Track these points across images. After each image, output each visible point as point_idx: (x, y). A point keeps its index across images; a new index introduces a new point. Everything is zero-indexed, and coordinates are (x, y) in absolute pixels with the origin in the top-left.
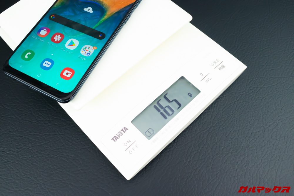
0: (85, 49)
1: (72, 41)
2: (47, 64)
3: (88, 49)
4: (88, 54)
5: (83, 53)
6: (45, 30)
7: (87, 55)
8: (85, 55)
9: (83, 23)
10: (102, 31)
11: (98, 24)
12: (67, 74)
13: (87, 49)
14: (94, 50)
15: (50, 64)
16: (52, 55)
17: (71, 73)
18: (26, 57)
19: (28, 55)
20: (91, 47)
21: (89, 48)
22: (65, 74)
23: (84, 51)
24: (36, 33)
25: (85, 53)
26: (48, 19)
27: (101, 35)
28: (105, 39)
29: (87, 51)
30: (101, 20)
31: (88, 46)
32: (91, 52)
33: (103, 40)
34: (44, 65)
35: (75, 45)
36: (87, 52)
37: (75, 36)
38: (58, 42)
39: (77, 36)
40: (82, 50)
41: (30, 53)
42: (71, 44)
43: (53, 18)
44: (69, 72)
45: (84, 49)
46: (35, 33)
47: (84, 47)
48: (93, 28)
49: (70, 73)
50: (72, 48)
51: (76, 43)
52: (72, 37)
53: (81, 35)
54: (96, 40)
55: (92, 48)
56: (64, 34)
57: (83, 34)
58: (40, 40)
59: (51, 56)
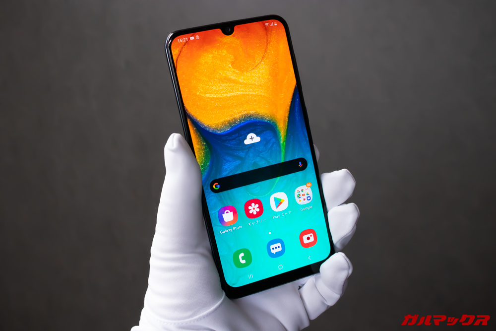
0: (300, 195)
1: (276, 199)
2: (276, 248)
3: (303, 193)
4: (309, 198)
5: (301, 202)
6: (227, 212)
7: (308, 200)
8: (306, 202)
9: (263, 164)
10: (296, 157)
11: (283, 150)
12: (308, 238)
13: (301, 193)
14: (309, 188)
15: (279, 244)
16: (270, 233)
17: (312, 234)
18: (243, 262)
19: (243, 258)
20: (304, 187)
21: (302, 190)
22: (306, 241)
23: (300, 199)
24: (220, 224)
25: (304, 199)
26: (213, 194)
27: (300, 163)
28: (309, 165)
29: (303, 195)
30: (281, 142)
31: (300, 188)
32: (309, 193)
33: (308, 168)
34: (274, 252)
35: (284, 201)
36: (305, 197)
37: (272, 189)
38: (259, 214)
39: (274, 187)
40: (297, 200)
41: (242, 255)
42: (279, 203)
43: (218, 188)
44: (309, 235)
45: (298, 197)
46: (218, 226)
47: (296, 194)
48: (282, 161)
49: (311, 236)
50: (284, 206)
51: (282, 195)
52: (269, 192)
53: (277, 181)
54: (300, 174)
55: (307, 188)
56: (255, 197)
57: (279, 178)
58: (235, 228)
59: (271, 235)
